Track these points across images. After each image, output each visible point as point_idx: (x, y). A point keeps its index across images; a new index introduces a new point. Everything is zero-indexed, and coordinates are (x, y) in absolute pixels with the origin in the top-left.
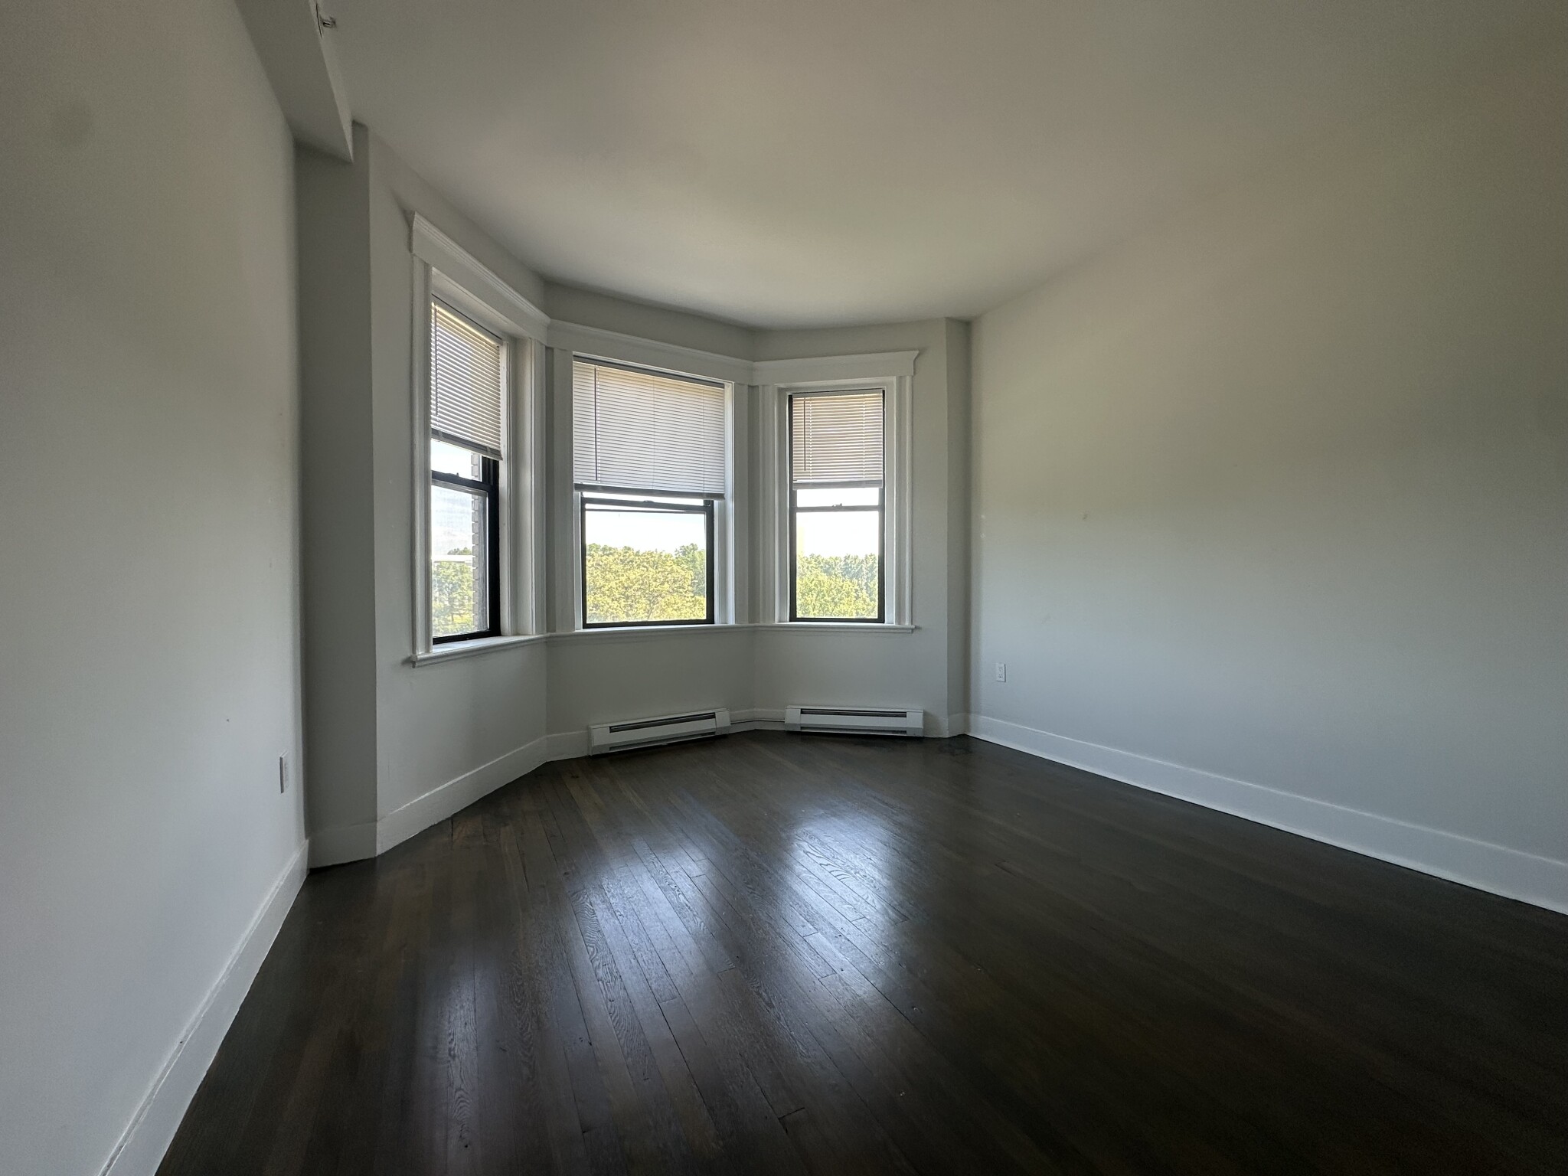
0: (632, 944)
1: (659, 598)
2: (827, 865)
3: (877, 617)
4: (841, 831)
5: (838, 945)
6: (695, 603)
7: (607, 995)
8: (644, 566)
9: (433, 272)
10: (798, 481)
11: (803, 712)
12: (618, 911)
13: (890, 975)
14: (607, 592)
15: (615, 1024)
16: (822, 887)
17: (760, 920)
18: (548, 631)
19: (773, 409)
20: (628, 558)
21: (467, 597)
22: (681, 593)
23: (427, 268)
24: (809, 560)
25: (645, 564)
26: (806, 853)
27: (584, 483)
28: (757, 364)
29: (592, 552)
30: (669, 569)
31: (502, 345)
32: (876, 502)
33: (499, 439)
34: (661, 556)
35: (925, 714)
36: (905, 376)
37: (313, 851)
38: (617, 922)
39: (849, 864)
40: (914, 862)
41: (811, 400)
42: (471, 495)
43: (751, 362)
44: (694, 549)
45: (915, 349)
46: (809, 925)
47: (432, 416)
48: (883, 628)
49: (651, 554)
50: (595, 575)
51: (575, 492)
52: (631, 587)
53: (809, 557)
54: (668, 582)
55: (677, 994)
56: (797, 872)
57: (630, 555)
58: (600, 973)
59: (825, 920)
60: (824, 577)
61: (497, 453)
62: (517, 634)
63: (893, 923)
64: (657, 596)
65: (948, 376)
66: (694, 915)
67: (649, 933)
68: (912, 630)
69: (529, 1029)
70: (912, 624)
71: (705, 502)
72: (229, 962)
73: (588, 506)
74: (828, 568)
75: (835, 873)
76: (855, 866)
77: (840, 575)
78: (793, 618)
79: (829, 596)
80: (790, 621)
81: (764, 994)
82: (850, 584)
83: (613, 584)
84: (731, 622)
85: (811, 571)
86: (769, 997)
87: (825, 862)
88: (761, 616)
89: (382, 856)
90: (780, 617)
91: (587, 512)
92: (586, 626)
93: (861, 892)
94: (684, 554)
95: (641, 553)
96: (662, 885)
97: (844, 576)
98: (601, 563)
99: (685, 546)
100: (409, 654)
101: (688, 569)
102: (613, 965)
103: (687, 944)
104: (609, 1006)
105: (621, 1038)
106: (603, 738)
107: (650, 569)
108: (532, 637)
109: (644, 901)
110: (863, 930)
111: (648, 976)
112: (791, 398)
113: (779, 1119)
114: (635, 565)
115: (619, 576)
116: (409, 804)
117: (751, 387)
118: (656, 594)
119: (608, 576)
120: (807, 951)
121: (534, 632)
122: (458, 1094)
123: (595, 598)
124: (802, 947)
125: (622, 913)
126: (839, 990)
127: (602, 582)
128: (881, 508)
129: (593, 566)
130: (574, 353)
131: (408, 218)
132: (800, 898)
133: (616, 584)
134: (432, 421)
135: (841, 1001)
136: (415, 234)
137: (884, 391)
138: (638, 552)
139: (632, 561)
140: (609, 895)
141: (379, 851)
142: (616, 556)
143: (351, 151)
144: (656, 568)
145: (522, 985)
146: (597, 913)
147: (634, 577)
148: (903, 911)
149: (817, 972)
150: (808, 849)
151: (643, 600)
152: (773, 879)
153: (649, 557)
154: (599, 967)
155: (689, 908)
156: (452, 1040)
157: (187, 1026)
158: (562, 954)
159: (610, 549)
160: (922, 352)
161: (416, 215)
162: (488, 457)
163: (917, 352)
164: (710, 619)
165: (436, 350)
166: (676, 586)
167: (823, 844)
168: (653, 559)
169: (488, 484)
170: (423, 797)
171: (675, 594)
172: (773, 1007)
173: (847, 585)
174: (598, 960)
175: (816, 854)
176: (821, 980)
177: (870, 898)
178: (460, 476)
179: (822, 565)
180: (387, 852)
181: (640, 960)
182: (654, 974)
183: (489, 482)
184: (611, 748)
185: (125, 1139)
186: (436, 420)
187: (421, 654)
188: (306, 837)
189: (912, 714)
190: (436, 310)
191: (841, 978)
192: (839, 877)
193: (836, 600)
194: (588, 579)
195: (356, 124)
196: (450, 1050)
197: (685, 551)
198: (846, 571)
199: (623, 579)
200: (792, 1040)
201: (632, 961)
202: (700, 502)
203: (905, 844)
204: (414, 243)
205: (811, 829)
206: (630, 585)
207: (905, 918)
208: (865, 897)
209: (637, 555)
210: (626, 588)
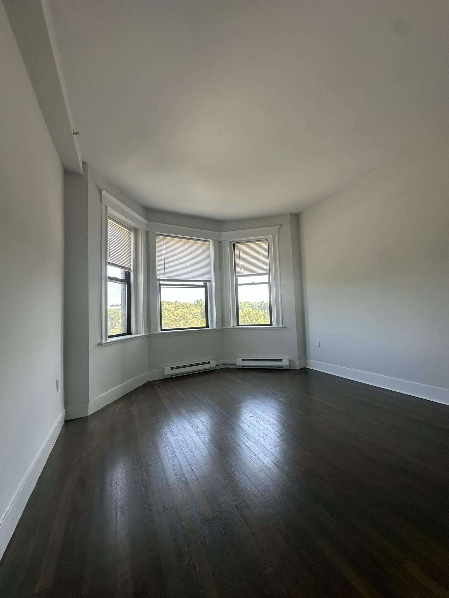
0: (181, 446)
1: (189, 320)
2: (253, 417)
3: (269, 324)
4: (258, 404)
5: (257, 445)
6: (202, 321)
7: (172, 463)
8: (182, 308)
9: (108, 209)
10: (238, 274)
11: (243, 360)
12: (175, 434)
13: (277, 455)
14: (169, 318)
15: (175, 473)
16: (251, 425)
17: (228, 436)
18: (148, 333)
19: (227, 249)
20: (177, 306)
21: (117, 322)
22: (197, 318)
23: (106, 207)
24: (245, 304)
25: (183, 307)
26: (245, 412)
27: (160, 278)
28: (221, 233)
29: (164, 304)
30: (192, 309)
31: (131, 231)
32: (267, 281)
33: (131, 264)
34: (189, 304)
35: (290, 360)
36: (275, 235)
37: (66, 414)
38: (175, 438)
39: (261, 416)
40: (286, 415)
41: (241, 245)
42: (121, 284)
43: (219, 233)
44: (201, 301)
45: (278, 225)
46: (246, 438)
47: (108, 258)
48: (272, 328)
49: (185, 303)
50: (164, 312)
51: (157, 282)
52: (178, 316)
53: (245, 303)
54: (192, 314)
55: (197, 463)
56: (241, 419)
57: (177, 304)
58: (169, 456)
59: (252, 436)
60: (251, 310)
61: (130, 269)
62: (137, 334)
63: (277, 437)
64: (188, 319)
65: (291, 234)
66: (203, 435)
67: (187, 442)
68: (283, 328)
69: (144, 475)
70: (283, 326)
71: (204, 283)
72: (40, 451)
73: (162, 286)
74: (252, 306)
75: (256, 420)
76: (263, 417)
77: (257, 309)
78: (238, 325)
79: (253, 317)
80: (237, 326)
81: (229, 463)
82: (261, 312)
83: (171, 315)
84: (215, 327)
85: (246, 308)
86: (231, 464)
87: (252, 416)
88: (226, 325)
89: (90, 415)
90: (233, 325)
91: (162, 289)
92: (162, 330)
93: (265, 426)
94: (198, 303)
95: (181, 303)
96: (191, 424)
97: (259, 309)
98: (167, 308)
99: (198, 300)
100: (100, 341)
101: (199, 309)
102: (174, 453)
103: (201, 446)
104: (173, 467)
105: (177, 478)
106: (169, 372)
107: (185, 309)
108: (143, 335)
109: (185, 430)
110: (266, 440)
111: (187, 457)
112: (234, 245)
113: (235, 506)
114: (179, 308)
115: (173, 312)
116: (99, 397)
117: (220, 242)
118: (187, 319)
119: (169, 312)
120: (245, 447)
121: (143, 333)
122: (120, 497)
123: (165, 321)
124: (243, 446)
125: (177, 435)
126: (257, 461)
127: (167, 315)
128: (269, 283)
129: (164, 309)
130: (156, 233)
131: (100, 192)
132: (243, 428)
133: (172, 315)
134: (108, 259)
135: (258, 465)
136: (102, 197)
137: (268, 241)
138: (180, 303)
139: (178, 307)
140: (172, 428)
141: (89, 414)
142: (172, 305)
143: (82, 171)
144: (187, 309)
145: (141, 460)
146: (168, 435)
147: (179, 312)
148: (282, 433)
149: (249, 455)
150: (246, 411)
151: (183, 321)
152: (232, 422)
153: (185, 305)
154: (169, 454)
155: (201, 433)
156: (117, 479)
157: (27, 472)
158: (156, 449)
159: (170, 302)
160: (281, 226)
161: (103, 190)
162: (127, 271)
163: (279, 226)
164: (207, 326)
165: (109, 235)
166: (195, 315)
167: (251, 409)
168: (186, 305)
169: (126, 280)
170: (104, 394)
171: (195, 318)
172: (233, 467)
173: (260, 313)
174: (168, 451)
175: (249, 413)
176: (251, 458)
177: (269, 428)
178: (117, 278)
179: (250, 305)
180: (93, 414)
181: (184, 451)
182: (189, 456)
183: (127, 279)
184: (172, 376)
185: (10, 508)
186: (109, 259)
187: (104, 341)
188: (64, 409)
189: (284, 360)
190: (109, 221)
191: (258, 457)
192: (257, 421)
193: (256, 319)
194: (162, 314)
195: (84, 163)
196: (117, 482)
197: (198, 302)
198: (260, 307)
199: (175, 313)
200: (240, 479)
201: (181, 451)
202: (202, 284)
203: (282, 408)
204: (102, 200)
205: (246, 403)
206: (178, 315)
207: (282, 435)
208: (267, 428)
209: (180, 304)
210: (176, 317)
